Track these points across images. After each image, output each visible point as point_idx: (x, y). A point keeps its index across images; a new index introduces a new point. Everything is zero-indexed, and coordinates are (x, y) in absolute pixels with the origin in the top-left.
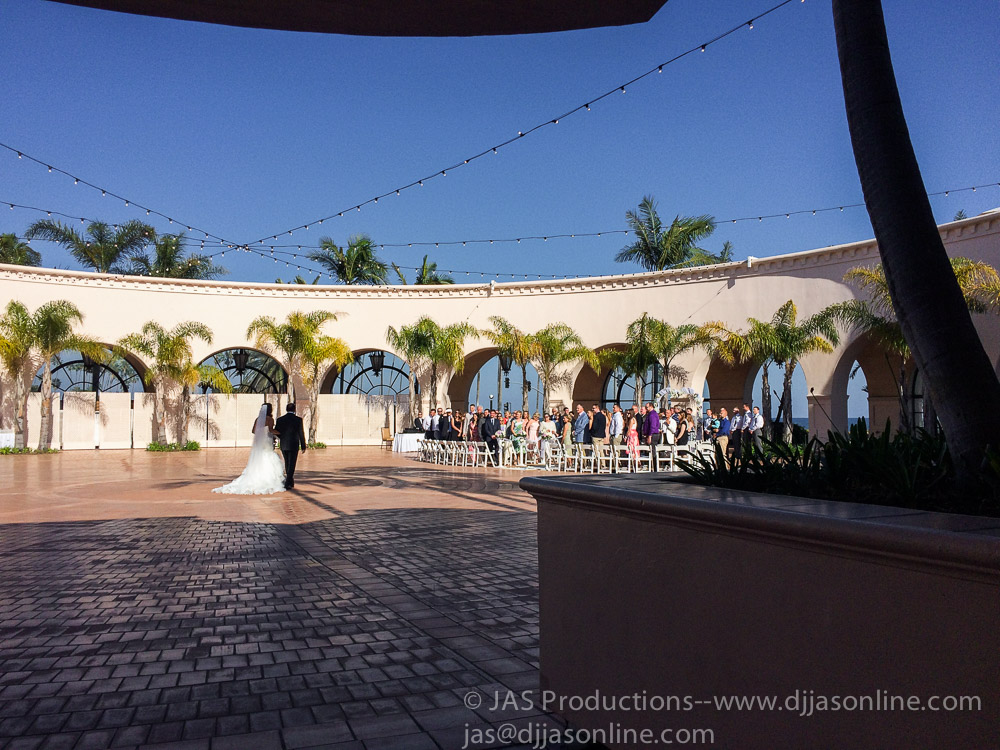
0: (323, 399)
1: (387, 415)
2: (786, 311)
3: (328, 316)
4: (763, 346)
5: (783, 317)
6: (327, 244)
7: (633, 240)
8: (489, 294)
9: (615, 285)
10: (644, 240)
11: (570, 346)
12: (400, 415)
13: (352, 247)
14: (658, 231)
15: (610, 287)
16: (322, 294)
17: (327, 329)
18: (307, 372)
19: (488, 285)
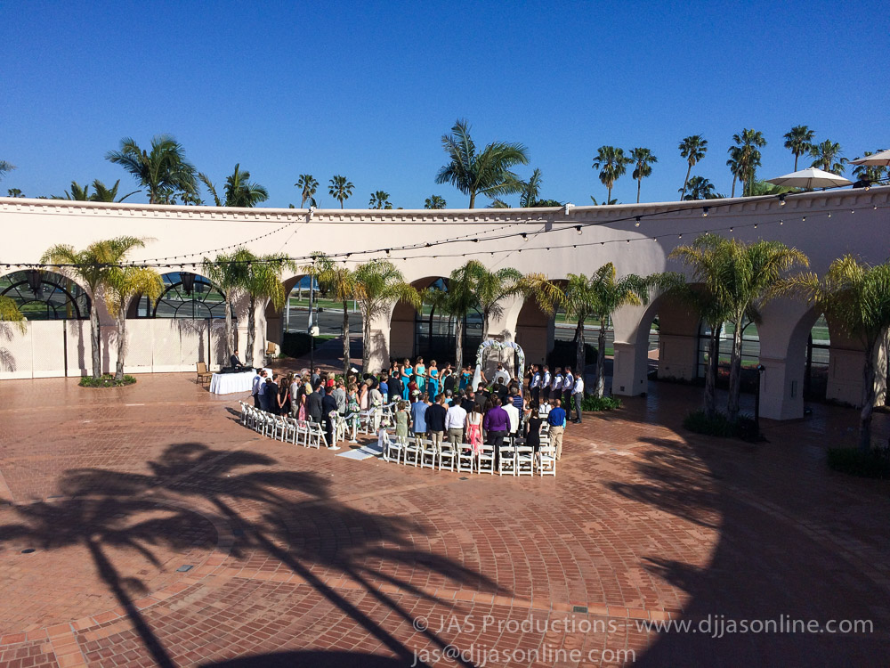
0: (130, 323)
1: (201, 340)
2: (605, 270)
3: (134, 242)
4: (585, 308)
5: (602, 276)
6: (130, 146)
7: (447, 161)
8: (308, 220)
9: (435, 218)
10: (459, 163)
11: (391, 282)
12: (215, 340)
13: (156, 149)
14: (471, 155)
15: (430, 221)
16: (126, 213)
17: (133, 256)
18: (111, 297)
19: (307, 211)
